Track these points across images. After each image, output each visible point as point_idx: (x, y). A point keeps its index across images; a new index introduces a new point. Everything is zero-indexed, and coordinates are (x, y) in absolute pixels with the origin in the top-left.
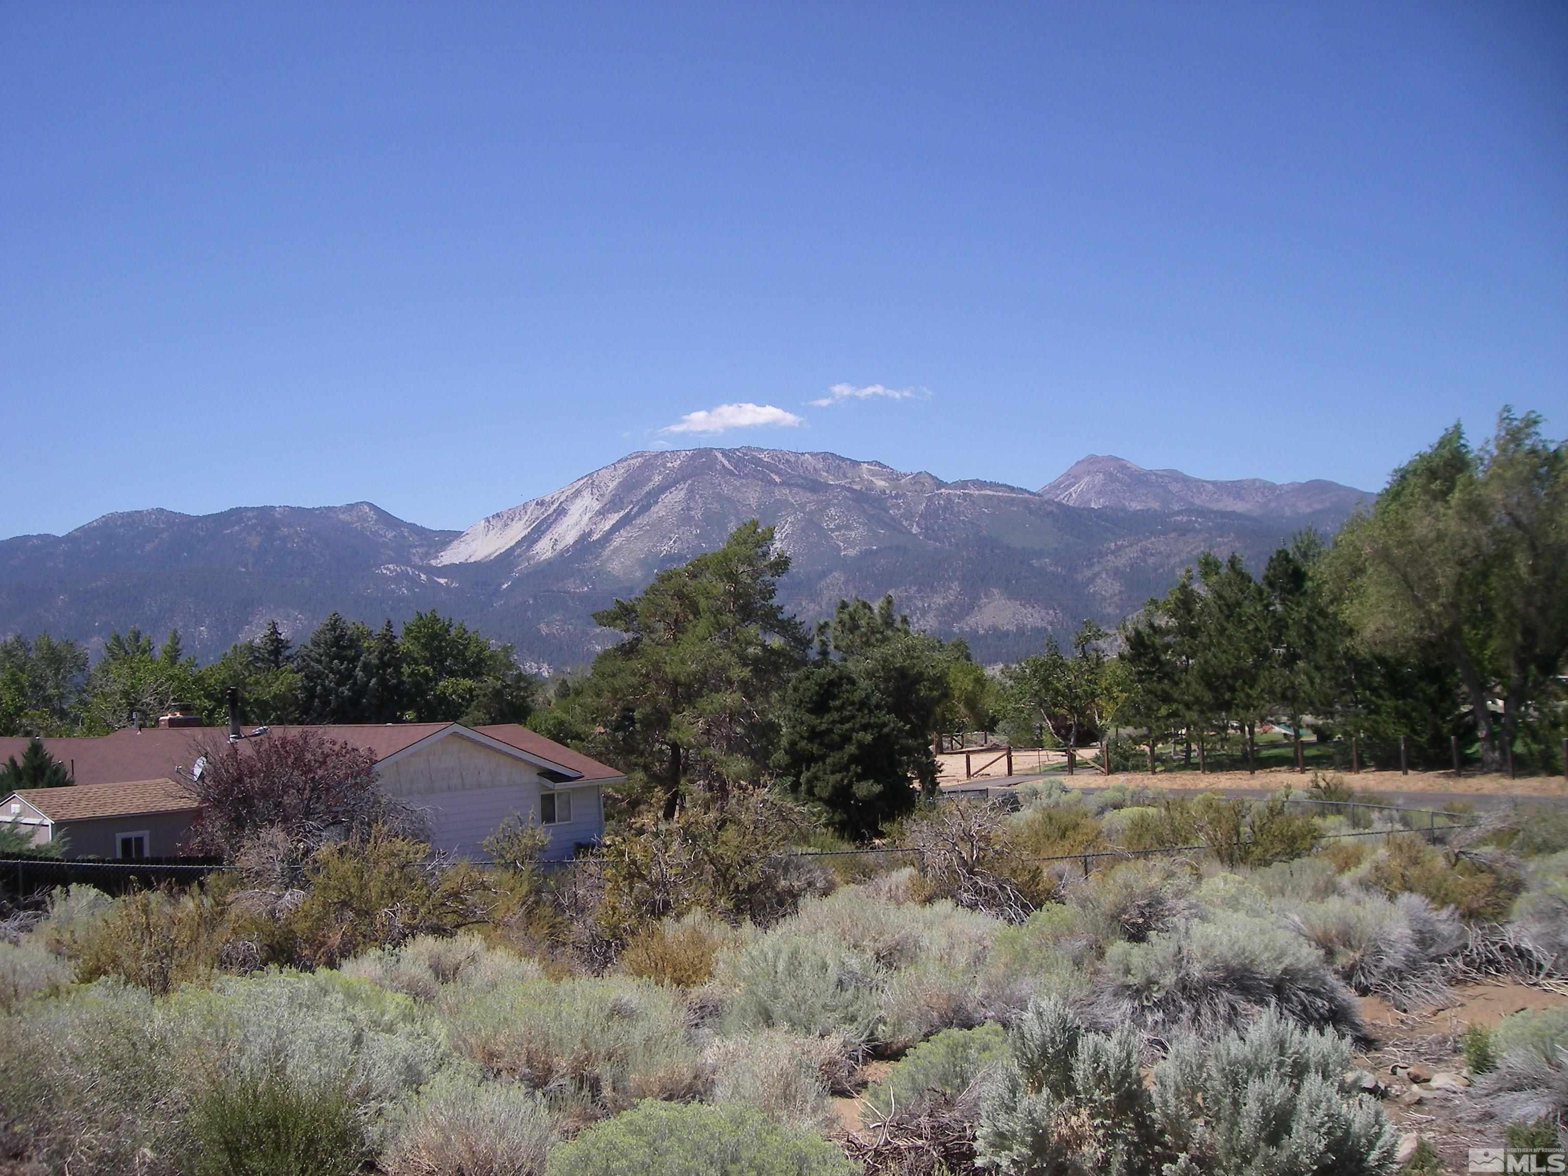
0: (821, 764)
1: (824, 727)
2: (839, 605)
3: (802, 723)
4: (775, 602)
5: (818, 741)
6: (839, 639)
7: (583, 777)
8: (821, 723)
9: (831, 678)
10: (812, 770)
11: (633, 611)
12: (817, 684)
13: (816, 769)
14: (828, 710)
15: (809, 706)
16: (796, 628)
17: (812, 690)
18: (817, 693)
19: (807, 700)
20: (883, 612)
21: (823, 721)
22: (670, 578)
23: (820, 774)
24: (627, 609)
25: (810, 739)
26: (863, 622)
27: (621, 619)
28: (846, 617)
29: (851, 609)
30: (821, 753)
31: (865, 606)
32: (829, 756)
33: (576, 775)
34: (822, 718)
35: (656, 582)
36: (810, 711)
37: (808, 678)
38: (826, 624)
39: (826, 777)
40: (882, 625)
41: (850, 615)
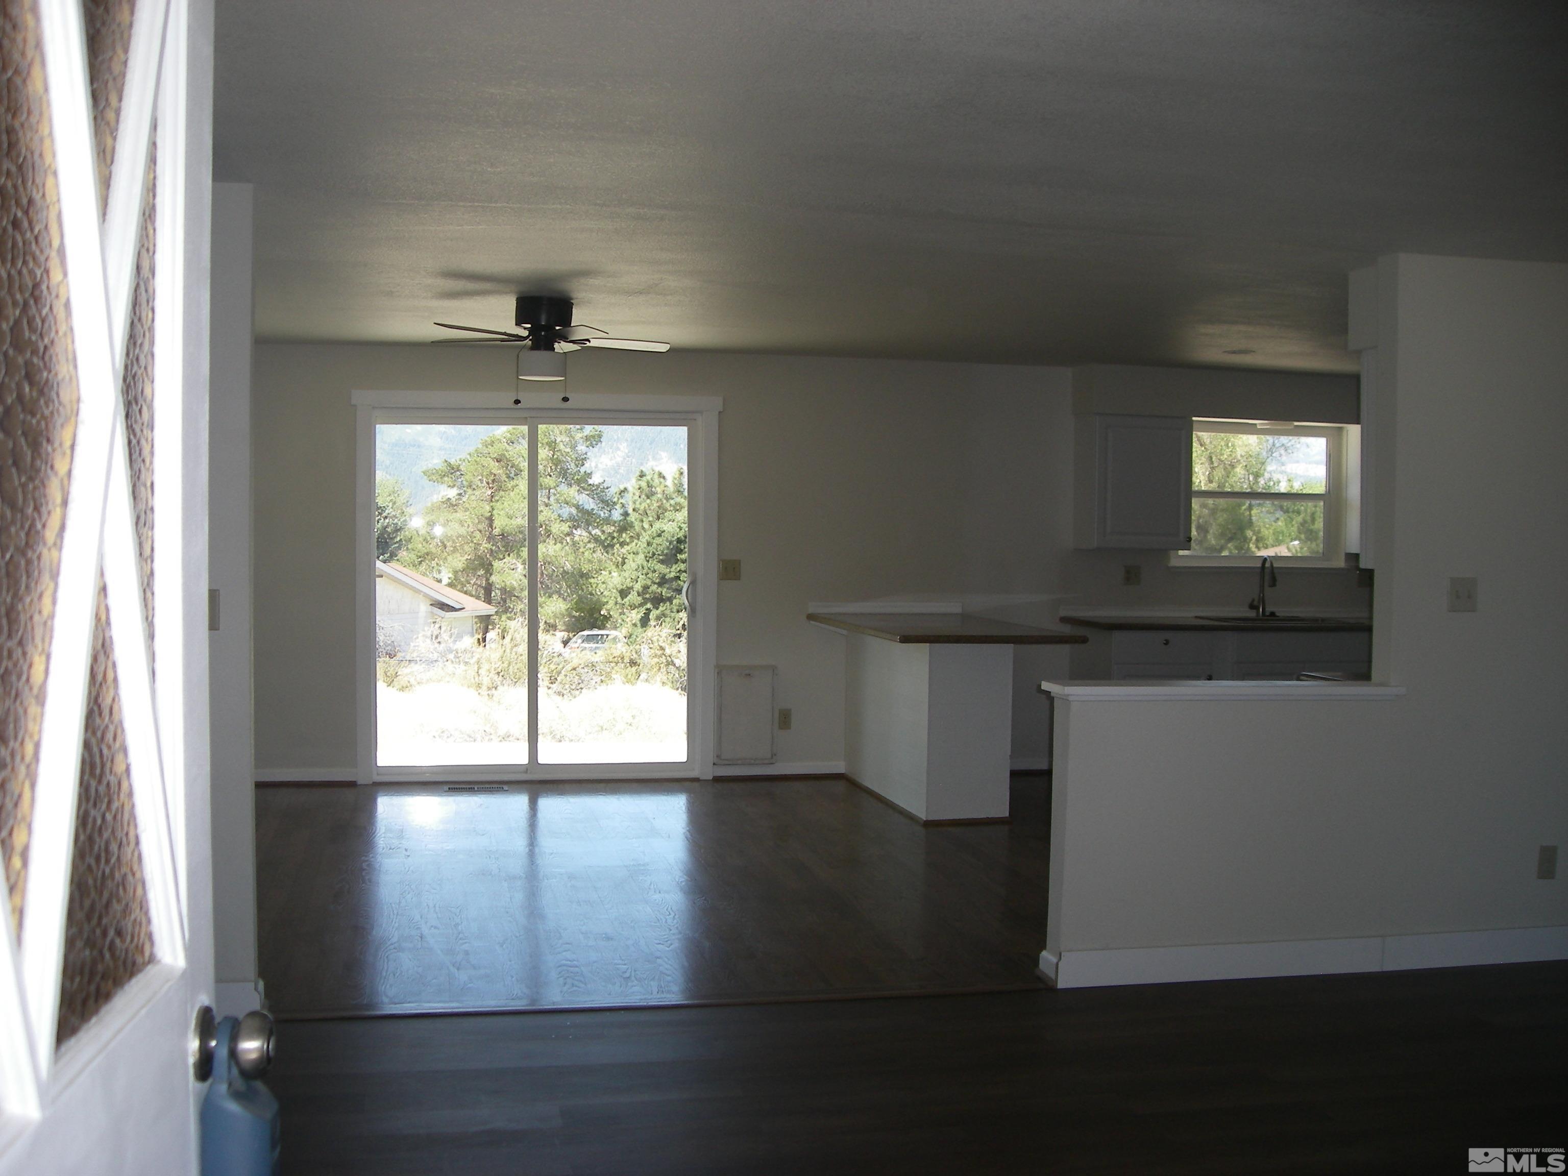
0: (668, 603)
1: (672, 575)
2: (638, 474)
3: (654, 571)
4: (587, 467)
5: (667, 586)
6: (637, 503)
7: (464, 608)
8: (670, 572)
9: (679, 536)
10: (661, 609)
11: (458, 470)
12: (667, 540)
13: (664, 608)
14: (677, 561)
15: (661, 557)
16: (603, 492)
17: (664, 546)
18: (668, 548)
19: (660, 553)
20: (676, 482)
21: (672, 570)
22: (492, 443)
23: (668, 612)
24: (453, 469)
25: (660, 584)
26: (659, 490)
27: (448, 476)
28: (644, 484)
29: (649, 478)
30: (669, 595)
31: (661, 476)
32: (675, 598)
33: (457, 606)
34: (671, 568)
35: (480, 446)
36: (662, 562)
37: (659, 535)
38: (625, 490)
39: (673, 615)
40: (674, 492)
41: (648, 482)
